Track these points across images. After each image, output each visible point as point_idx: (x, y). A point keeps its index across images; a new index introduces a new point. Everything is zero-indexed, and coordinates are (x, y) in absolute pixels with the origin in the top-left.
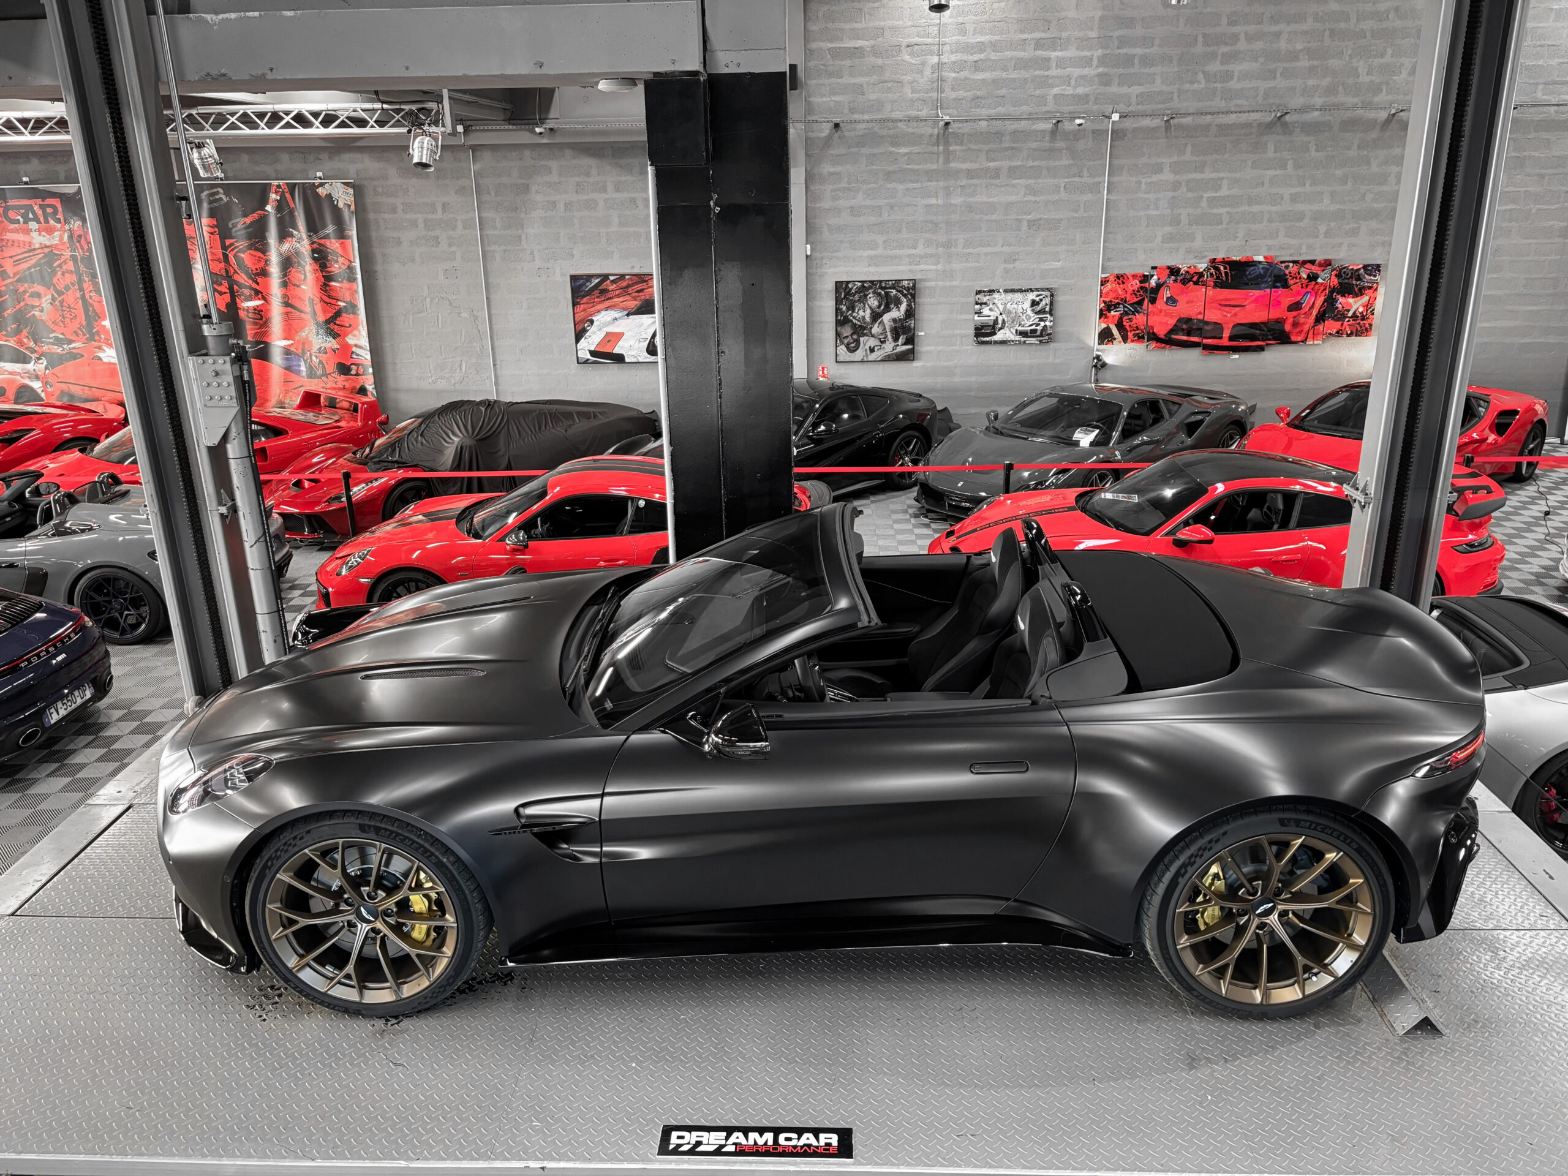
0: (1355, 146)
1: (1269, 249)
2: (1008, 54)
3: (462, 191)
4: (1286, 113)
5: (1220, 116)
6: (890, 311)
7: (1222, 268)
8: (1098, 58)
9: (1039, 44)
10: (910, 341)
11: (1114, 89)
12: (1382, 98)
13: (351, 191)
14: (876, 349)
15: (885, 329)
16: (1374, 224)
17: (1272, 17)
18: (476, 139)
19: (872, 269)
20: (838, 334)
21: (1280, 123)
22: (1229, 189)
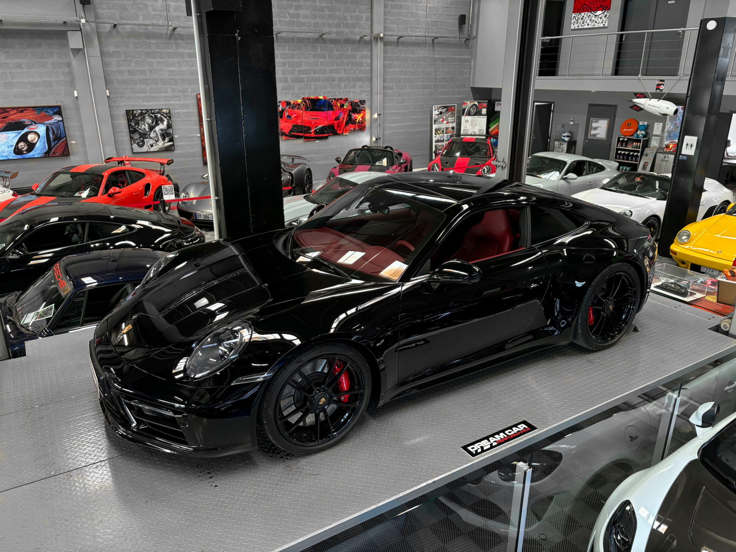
0: (350, 50)
1: (324, 94)
4: (324, 34)
5: (297, 34)
6: (158, 125)
7: (307, 102)
10: (171, 140)
12: (357, 30)
14: (154, 145)
15: (157, 134)
16: (360, 83)
19: (145, 103)
20: (131, 138)
21: (321, 39)
22: (305, 67)
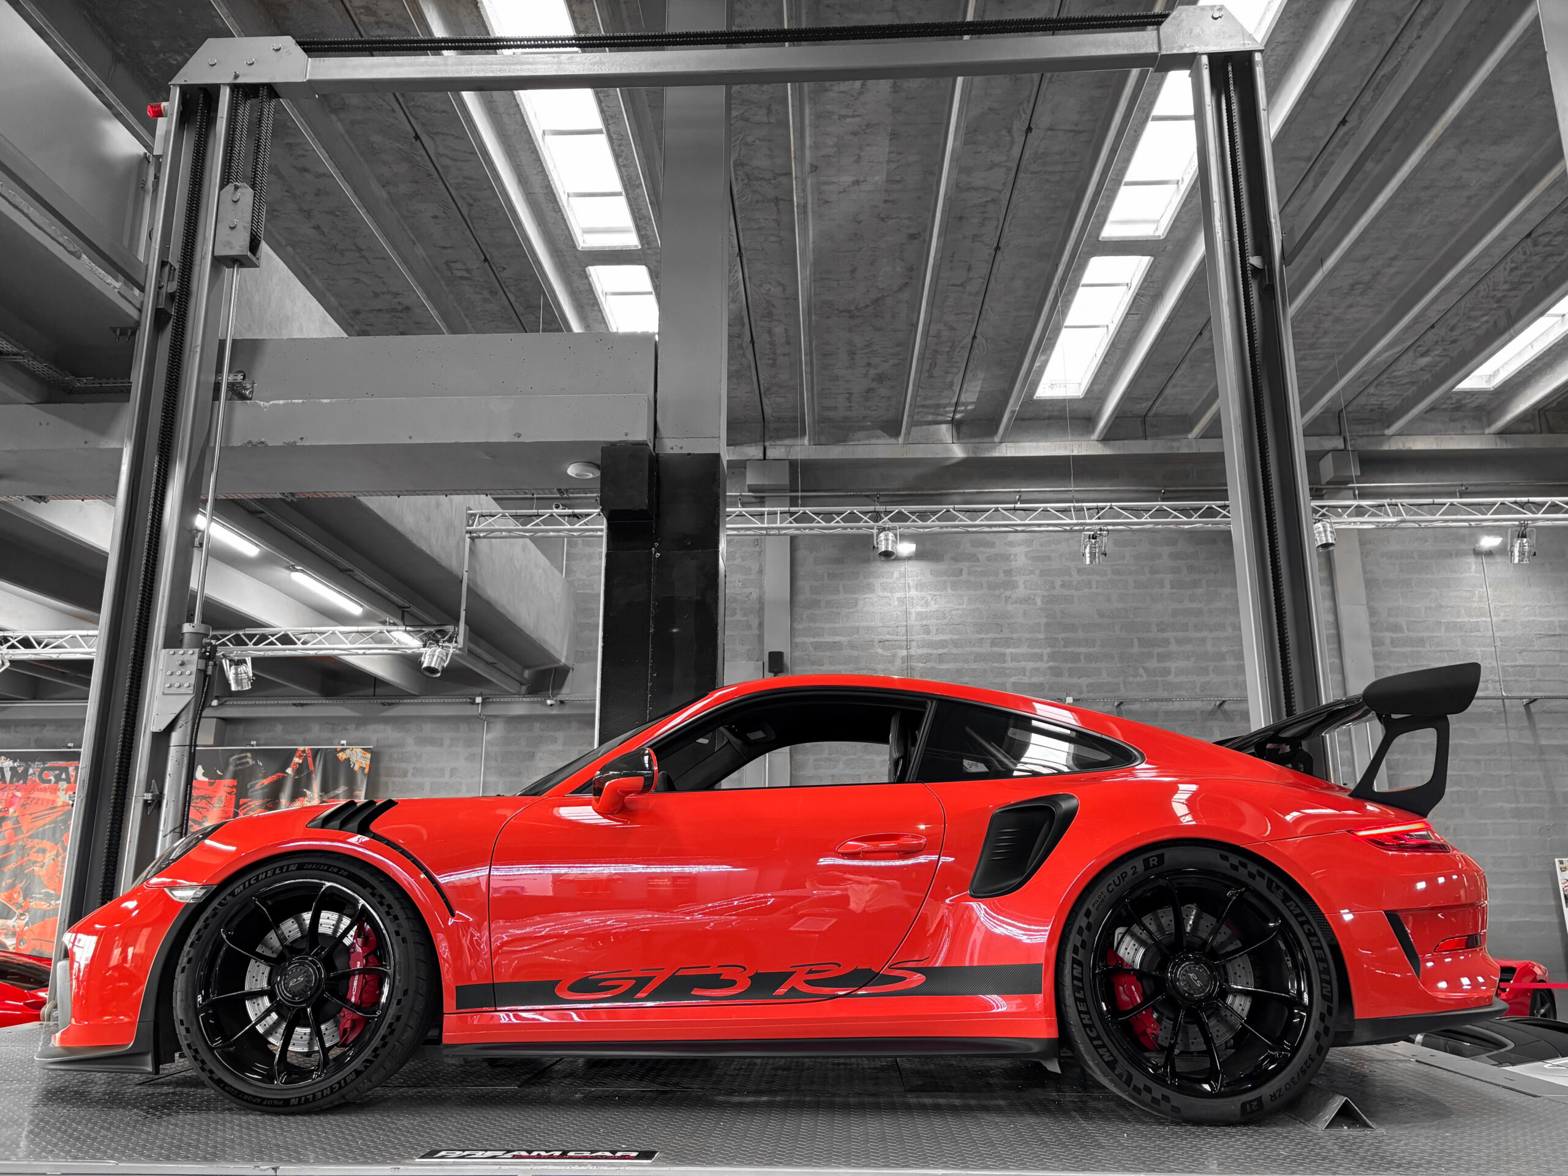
2: (969, 649)
3: (471, 758)
5: (1164, 703)
8: (1048, 654)
9: (994, 643)
11: (1065, 679)
13: (369, 756)
17: (1195, 626)
18: (492, 710)
21: (1220, 711)
